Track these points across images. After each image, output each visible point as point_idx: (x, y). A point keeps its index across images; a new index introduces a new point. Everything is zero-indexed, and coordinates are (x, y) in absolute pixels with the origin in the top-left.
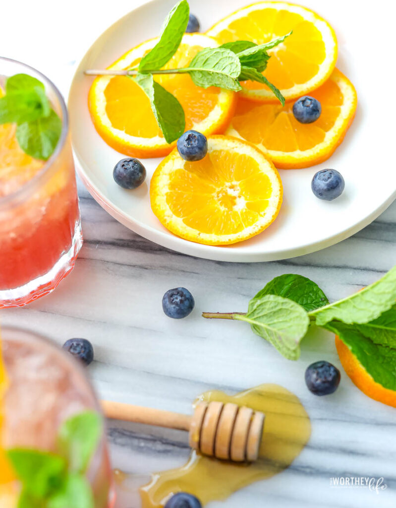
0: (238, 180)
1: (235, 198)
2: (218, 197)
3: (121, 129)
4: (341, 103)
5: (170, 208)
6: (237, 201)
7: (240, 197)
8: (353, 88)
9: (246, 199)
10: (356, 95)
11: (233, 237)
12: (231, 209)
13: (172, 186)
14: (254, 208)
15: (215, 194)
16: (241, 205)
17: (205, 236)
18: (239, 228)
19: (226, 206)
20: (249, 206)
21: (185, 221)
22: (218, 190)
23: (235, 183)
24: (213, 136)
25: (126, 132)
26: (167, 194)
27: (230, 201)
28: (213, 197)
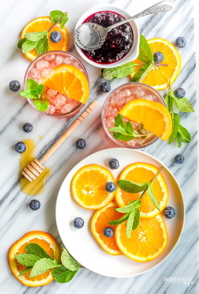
0: (94, 196)
1: (88, 192)
2: (92, 187)
3: (133, 170)
4: (108, 246)
5: (94, 170)
6: (87, 192)
7: (88, 193)
8: (113, 255)
9: (86, 195)
10: (109, 253)
11: (74, 183)
12: (85, 188)
13: (102, 175)
14: (81, 196)
15: (92, 186)
16: (84, 192)
17: (78, 176)
18: (77, 188)
19: (86, 187)
20: (83, 194)
21: (87, 172)
22: (94, 188)
23: (93, 194)
24: (114, 197)
25: (132, 171)
26: (100, 172)
27: (88, 190)
28: (92, 185)
